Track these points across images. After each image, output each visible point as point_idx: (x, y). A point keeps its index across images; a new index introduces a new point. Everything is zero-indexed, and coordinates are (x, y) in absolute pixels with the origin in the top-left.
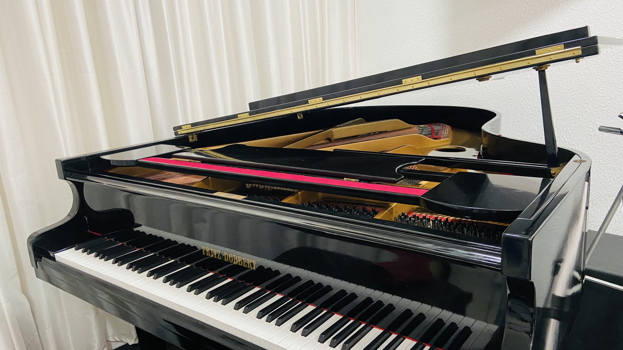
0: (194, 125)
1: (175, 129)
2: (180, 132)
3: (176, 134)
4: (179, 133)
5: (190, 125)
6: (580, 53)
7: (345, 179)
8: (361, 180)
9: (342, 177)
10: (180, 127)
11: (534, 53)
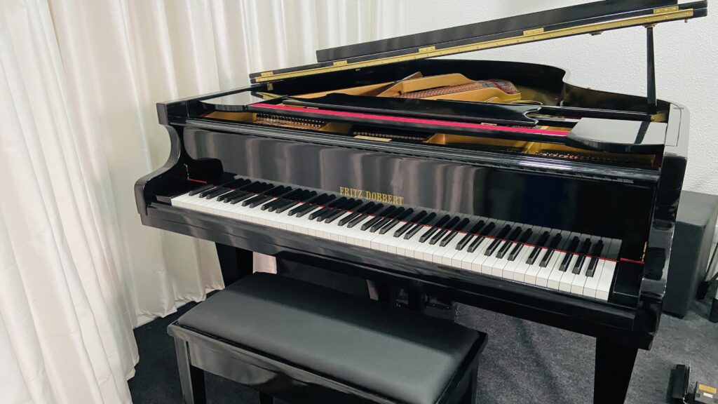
0: (275, 72)
1: (253, 76)
2: (258, 79)
3: (253, 81)
4: (257, 81)
5: (272, 73)
6: (692, 14)
7: (482, 124)
8: (499, 124)
9: (479, 122)
10: (259, 75)
11: (652, 12)
